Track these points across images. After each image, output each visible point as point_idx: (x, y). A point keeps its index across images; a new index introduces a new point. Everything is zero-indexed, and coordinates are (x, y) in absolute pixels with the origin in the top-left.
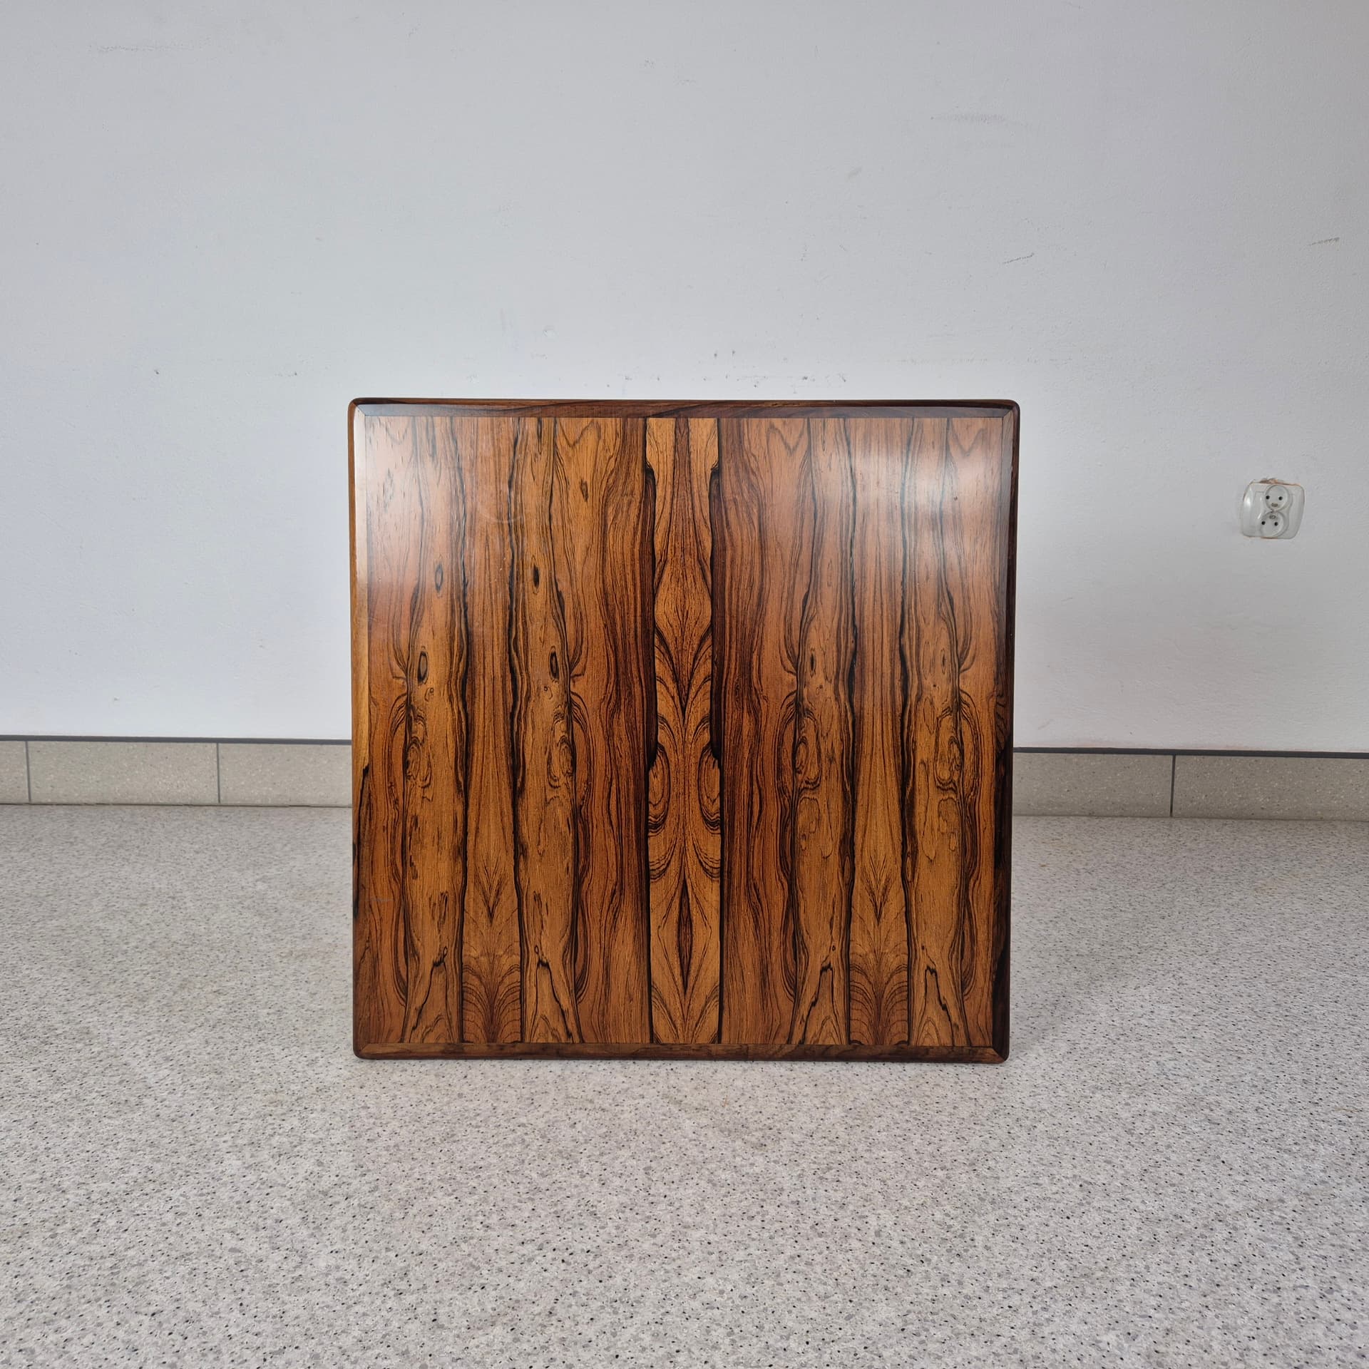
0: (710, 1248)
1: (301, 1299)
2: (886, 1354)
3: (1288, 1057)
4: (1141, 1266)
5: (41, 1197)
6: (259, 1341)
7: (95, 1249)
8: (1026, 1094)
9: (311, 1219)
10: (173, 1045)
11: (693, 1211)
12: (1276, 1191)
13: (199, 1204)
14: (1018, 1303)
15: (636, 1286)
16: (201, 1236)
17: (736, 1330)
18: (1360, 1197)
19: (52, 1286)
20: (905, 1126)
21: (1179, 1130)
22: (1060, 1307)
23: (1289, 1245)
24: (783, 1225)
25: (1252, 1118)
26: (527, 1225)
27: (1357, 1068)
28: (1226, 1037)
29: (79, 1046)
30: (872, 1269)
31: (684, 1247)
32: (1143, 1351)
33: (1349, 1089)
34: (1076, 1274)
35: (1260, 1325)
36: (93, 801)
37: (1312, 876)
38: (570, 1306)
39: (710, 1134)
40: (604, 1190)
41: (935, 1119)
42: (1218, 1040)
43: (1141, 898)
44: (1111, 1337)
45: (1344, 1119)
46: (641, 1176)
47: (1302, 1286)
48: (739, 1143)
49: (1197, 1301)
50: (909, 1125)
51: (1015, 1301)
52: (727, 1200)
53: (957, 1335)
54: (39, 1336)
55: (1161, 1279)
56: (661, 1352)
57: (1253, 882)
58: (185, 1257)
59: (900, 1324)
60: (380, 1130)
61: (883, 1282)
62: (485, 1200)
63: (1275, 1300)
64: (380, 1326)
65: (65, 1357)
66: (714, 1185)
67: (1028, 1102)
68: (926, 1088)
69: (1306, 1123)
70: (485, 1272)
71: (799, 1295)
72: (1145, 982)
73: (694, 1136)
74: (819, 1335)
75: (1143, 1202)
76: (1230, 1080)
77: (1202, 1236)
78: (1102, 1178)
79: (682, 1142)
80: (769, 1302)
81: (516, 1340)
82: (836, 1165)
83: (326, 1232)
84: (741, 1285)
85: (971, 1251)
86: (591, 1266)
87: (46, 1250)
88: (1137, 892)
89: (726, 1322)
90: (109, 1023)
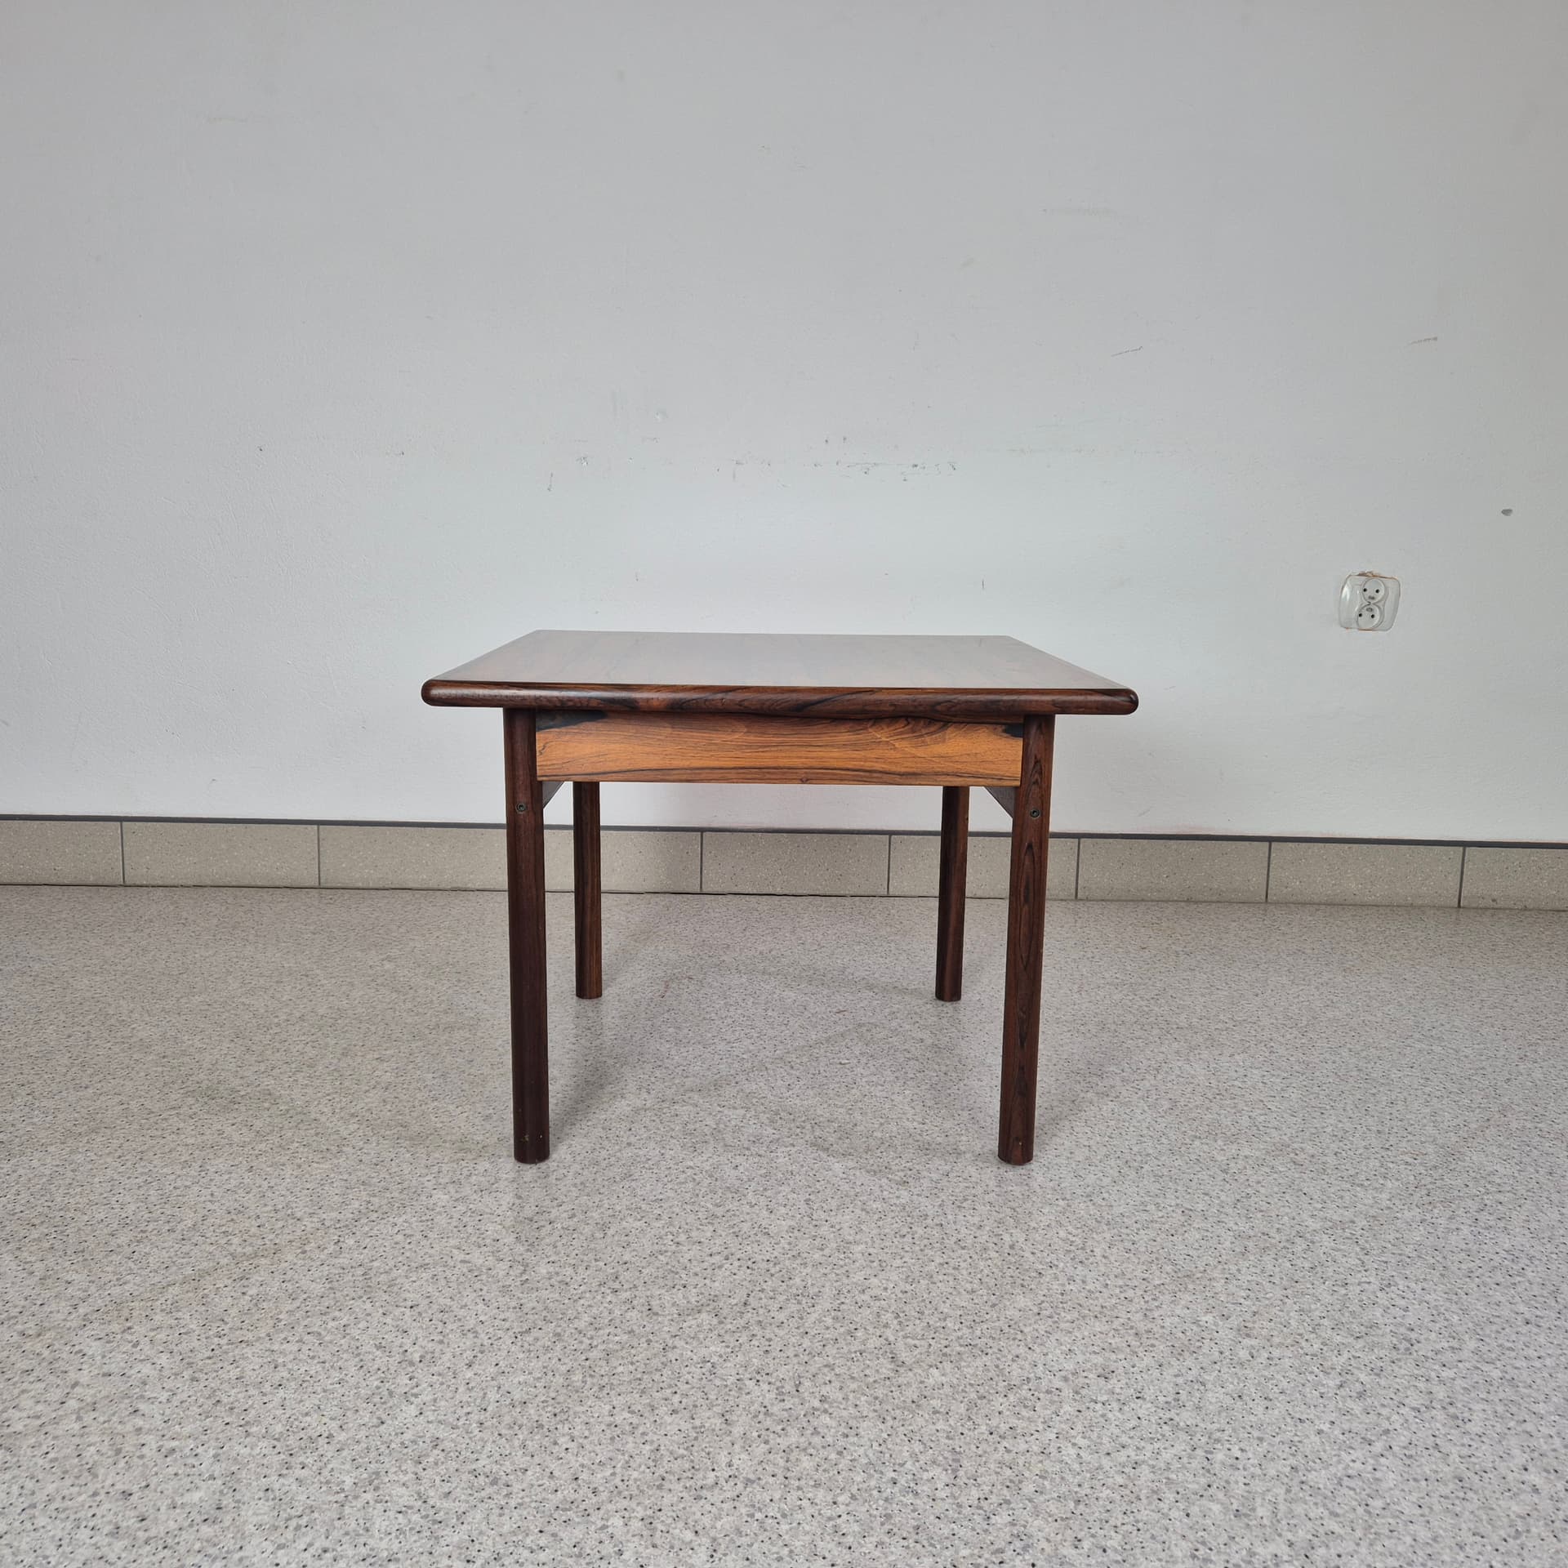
0: (871, 1258)
1: (534, 1296)
2: (1026, 1330)
3: (1365, 1112)
4: (1234, 1269)
5: (280, 1224)
7: (343, 1261)
8: (1133, 1141)
9: (523, 1239)
10: (354, 1103)
11: (853, 1232)
12: (1348, 1215)
13: (422, 1228)
14: (1133, 1295)
15: (813, 1285)
16: (431, 1251)
17: (901, 1315)
18: (1418, 1219)
19: (318, 1288)
21: (1268, 1170)
22: (1167, 1298)
23: (1357, 1254)
24: (931, 1241)
25: (1331, 1160)
26: (712, 1242)
27: (1425, 1121)
28: (1312, 1097)
29: (266, 1105)
30: (1009, 1273)
31: (849, 1257)
32: (1235, 1327)
33: (1418, 1137)
34: (1180, 1275)
35: (1329, 1309)
36: (190, 883)
37: (1398, 958)
38: (761, 1299)
39: (858, 1173)
40: (773, 1216)
41: (1055, 1162)
42: (1304, 1099)
43: (1236, 978)
44: (1209, 1318)
45: (1410, 1160)
46: (804, 1207)
47: (1365, 1282)
48: (884, 1181)
49: (1279, 1293)
51: (1130, 1293)
52: (880, 1223)
53: (1084, 1317)
54: (320, 1323)
55: (1250, 1278)
56: (842, 1330)
57: (1343, 963)
58: (425, 1266)
59: (1036, 1310)
60: (565, 1171)
61: (1019, 1281)
62: (671, 1224)
63: (1343, 1291)
64: (606, 1314)
65: (348, 1337)
66: (868, 1212)
67: (1135, 1149)
69: (1378, 1164)
70: (683, 1276)
71: (951, 1290)
72: (1239, 1051)
73: (845, 1176)
74: (970, 1318)
75: (1236, 1224)
76: (1314, 1131)
78: (1200, 1207)
79: (834, 1180)
80: (926, 1296)
81: (721, 1322)
82: (971, 1197)
83: (540, 1248)
84: (901, 1284)
85: (1091, 1259)
86: (773, 1271)
87: (301, 1262)
88: (1233, 972)
89: (893, 1309)
90: (287, 1085)
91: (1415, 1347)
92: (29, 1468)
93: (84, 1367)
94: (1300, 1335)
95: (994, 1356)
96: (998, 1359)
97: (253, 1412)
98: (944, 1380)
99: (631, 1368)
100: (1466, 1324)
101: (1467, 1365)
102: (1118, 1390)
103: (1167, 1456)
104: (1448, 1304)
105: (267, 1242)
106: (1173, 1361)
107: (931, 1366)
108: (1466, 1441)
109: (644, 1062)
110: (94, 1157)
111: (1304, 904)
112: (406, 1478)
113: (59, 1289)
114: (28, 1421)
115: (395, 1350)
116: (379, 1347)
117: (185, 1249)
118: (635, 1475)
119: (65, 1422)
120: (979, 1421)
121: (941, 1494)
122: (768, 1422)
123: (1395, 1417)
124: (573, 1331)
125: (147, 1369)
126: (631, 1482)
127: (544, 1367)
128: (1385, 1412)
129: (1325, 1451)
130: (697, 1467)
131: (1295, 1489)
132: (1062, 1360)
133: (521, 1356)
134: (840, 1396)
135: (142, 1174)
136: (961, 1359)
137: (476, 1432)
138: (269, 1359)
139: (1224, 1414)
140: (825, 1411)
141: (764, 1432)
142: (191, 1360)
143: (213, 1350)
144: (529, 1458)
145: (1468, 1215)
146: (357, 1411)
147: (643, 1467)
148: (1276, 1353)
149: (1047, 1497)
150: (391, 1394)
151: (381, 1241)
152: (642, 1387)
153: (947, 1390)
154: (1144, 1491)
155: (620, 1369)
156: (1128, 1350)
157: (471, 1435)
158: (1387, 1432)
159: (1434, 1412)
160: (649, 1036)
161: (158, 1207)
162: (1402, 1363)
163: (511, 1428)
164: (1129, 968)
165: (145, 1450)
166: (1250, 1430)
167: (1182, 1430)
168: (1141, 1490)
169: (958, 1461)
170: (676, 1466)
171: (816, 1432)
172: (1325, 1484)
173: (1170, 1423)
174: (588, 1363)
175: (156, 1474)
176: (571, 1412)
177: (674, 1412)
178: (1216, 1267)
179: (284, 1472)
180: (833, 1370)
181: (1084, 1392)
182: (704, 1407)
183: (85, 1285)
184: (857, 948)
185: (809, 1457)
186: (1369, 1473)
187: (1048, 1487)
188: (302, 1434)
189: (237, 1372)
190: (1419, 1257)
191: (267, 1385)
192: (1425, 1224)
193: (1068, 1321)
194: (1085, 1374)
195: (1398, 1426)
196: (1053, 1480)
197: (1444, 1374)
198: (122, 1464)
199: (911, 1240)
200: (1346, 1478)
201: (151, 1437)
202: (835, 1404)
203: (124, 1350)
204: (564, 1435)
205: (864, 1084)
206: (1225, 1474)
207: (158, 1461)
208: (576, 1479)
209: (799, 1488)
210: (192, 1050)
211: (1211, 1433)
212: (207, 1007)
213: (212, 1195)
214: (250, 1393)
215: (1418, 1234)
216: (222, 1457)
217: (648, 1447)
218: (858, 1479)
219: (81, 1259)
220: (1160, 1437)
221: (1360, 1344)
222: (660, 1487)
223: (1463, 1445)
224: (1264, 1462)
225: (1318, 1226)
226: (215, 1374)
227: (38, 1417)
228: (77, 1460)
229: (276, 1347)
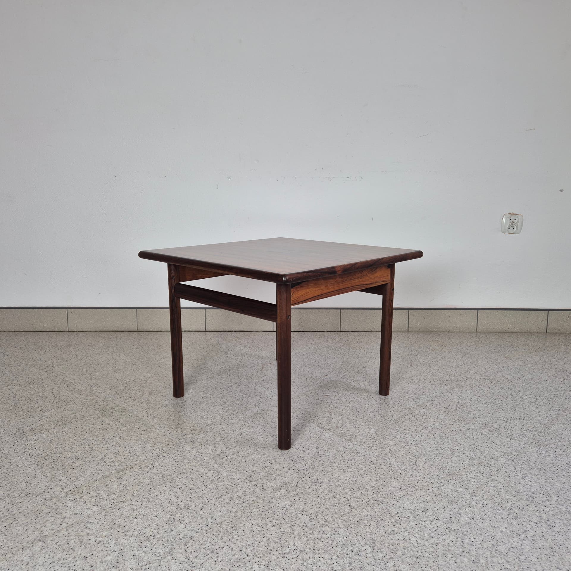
0: (340, 468)
1: (222, 484)
2: (396, 495)
3: (515, 412)
4: (469, 471)
5: (132, 458)
6: (213, 494)
7: (155, 471)
8: (432, 424)
9: (217, 462)
10: (155, 413)
11: (333, 459)
12: (509, 450)
13: (182, 459)
14: (434, 481)
15: (320, 478)
16: (185, 467)
17: (352, 489)
18: (535, 452)
19: (147, 481)
20: (395, 434)
21: (480, 434)
22: (446, 482)
23: (513, 465)
24: (361, 462)
25: (503, 430)
26: (284, 463)
27: (536, 415)
28: (495, 406)
29: (124, 413)
30: (390, 473)
31: (332, 468)
32: (470, 493)
33: (534, 421)
34: (450, 474)
35: (504, 486)
36: (92, 330)
37: (525, 353)
38: (302, 484)
39: (334, 437)
40: (305, 453)
41: (404, 432)
42: (493, 407)
43: (466, 361)
44: (461, 489)
45: (531, 430)
46: (316, 450)
47: (516, 476)
48: (344, 439)
49: (486, 480)
50: (396, 434)
51: (433, 481)
52: (343, 455)
53: (417, 490)
54: (148, 494)
55: (475, 474)
56: (331, 495)
57: (505, 355)
58: (183, 473)
59: (399, 487)
60: (230, 437)
61: (393, 477)
62: (269, 456)
63: (508, 479)
64: (248, 490)
65: (158, 499)
66: (338, 451)
67: (433, 426)
68: (400, 422)
69: (520, 431)
70: (274, 476)
71: (369, 480)
72: (469, 389)
73: (329, 438)
75: (470, 454)
76: (496, 419)
77: (487, 463)
78: (457, 448)
79: (326, 439)
80: (360, 482)
81: (288, 493)
82: (375, 445)
83: (223, 466)
84: (351, 478)
85: (419, 468)
86: (306, 474)
87: (140, 472)
88: (465, 359)
89: (349, 487)
90: (131, 406)
91: (535, 500)
92: (51, 549)
93: (67, 511)
94: (494, 495)
95: (385, 505)
96: (387, 506)
97: (127, 527)
98: (368, 513)
99: (258, 510)
100: (553, 491)
101: (553, 506)
102: (429, 517)
103: (448, 541)
104: (546, 484)
105: (128, 465)
106: (449, 506)
107: (363, 508)
108: (554, 534)
109: (256, 396)
110: (65, 434)
111: (491, 332)
112: (182, 551)
113: (57, 482)
114: (50, 531)
115: (175, 504)
116: (169, 503)
117: (99, 467)
118: (261, 549)
119: (63, 531)
120: (381, 528)
121: (369, 555)
122: (307, 529)
123: (528, 526)
124: (237, 496)
125: (89, 512)
126: (260, 552)
127: (227, 510)
128: (525, 524)
129: (504, 538)
130: (283, 546)
131: (494, 552)
132: (409, 506)
133: (219, 506)
134: (331, 519)
135: (82, 440)
136: (374, 506)
137: (205, 534)
138: (131, 508)
139: (467, 525)
140: (327, 525)
141: (305, 533)
142: (104, 508)
143: (112, 505)
144: (224, 543)
145: (553, 450)
146: (163, 526)
147: (264, 546)
148: (485, 502)
149: (406, 556)
150: (174, 520)
151: (167, 464)
152: (262, 517)
153: (369, 517)
154: (440, 554)
155: (254, 510)
156: (433, 502)
157: (203, 535)
158: (526, 531)
159: (542, 523)
160: (257, 386)
161: (89, 452)
162: (530, 506)
163: (217, 532)
164: (428, 358)
165: (91, 541)
166: (477, 531)
167: (453, 531)
168: (439, 553)
169: (374, 543)
170: (275, 545)
171: (324, 533)
172: (504, 551)
173: (448, 528)
174: (242, 508)
175: (95, 550)
176: (238, 526)
177: (274, 526)
178: (463, 470)
179: (139, 549)
180: (329, 510)
181: (418, 517)
182: (284, 524)
183: (65, 481)
184: (330, 351)
185: (322, 542)
186: (520, 546)
187: (406, 552)
188: (144, 535)
189: (120, 513)
190: (535, 466)
191: (131, 517)
192: (537, 454)
193: (411, 491)
194: (418, 511)
195: (529, 529)
196: (408, 550)
197: (545, 510)
198: (83, 546)
199: (354, 462)
200: (511, 548)
201: (93, 536)
202: (330, 523)
203: (81, 505)
204: (235, 535)
205: (335, 403)
206: (468, 547)
207: (96, 545)
208: (241, 551)
209: (319, 553)
210: (97, 393)
211: (463, 532)
212: (101, 377)
213: (107, 447)
214: (126, 520)
215: (535, 458)
216: (118, 544)
217: (265, 539)
218: (339, 550)
219: (63, 471)
220: (445, 534)
221: (515, 499)
222: (270, 553)
223: (553, 536)
224: (482, 543)
225: (499, 455)
226: (113, 513)
227: (53, 530)
228: (67, 545)
229: (133, 503)
